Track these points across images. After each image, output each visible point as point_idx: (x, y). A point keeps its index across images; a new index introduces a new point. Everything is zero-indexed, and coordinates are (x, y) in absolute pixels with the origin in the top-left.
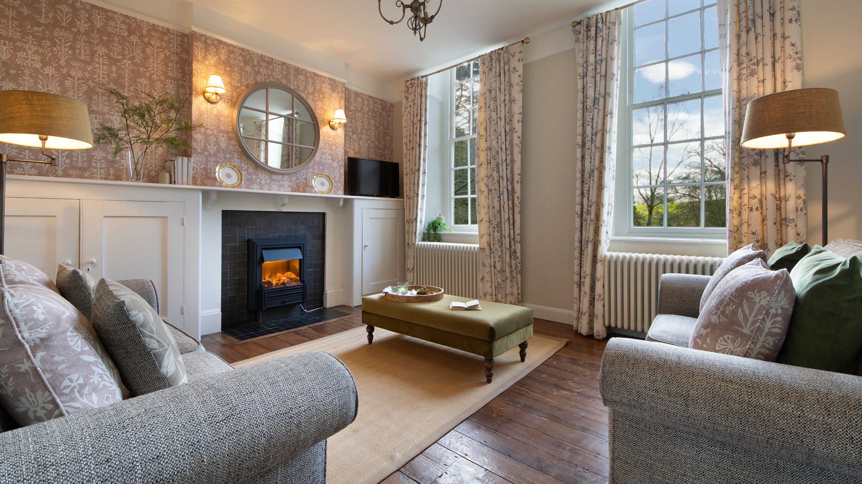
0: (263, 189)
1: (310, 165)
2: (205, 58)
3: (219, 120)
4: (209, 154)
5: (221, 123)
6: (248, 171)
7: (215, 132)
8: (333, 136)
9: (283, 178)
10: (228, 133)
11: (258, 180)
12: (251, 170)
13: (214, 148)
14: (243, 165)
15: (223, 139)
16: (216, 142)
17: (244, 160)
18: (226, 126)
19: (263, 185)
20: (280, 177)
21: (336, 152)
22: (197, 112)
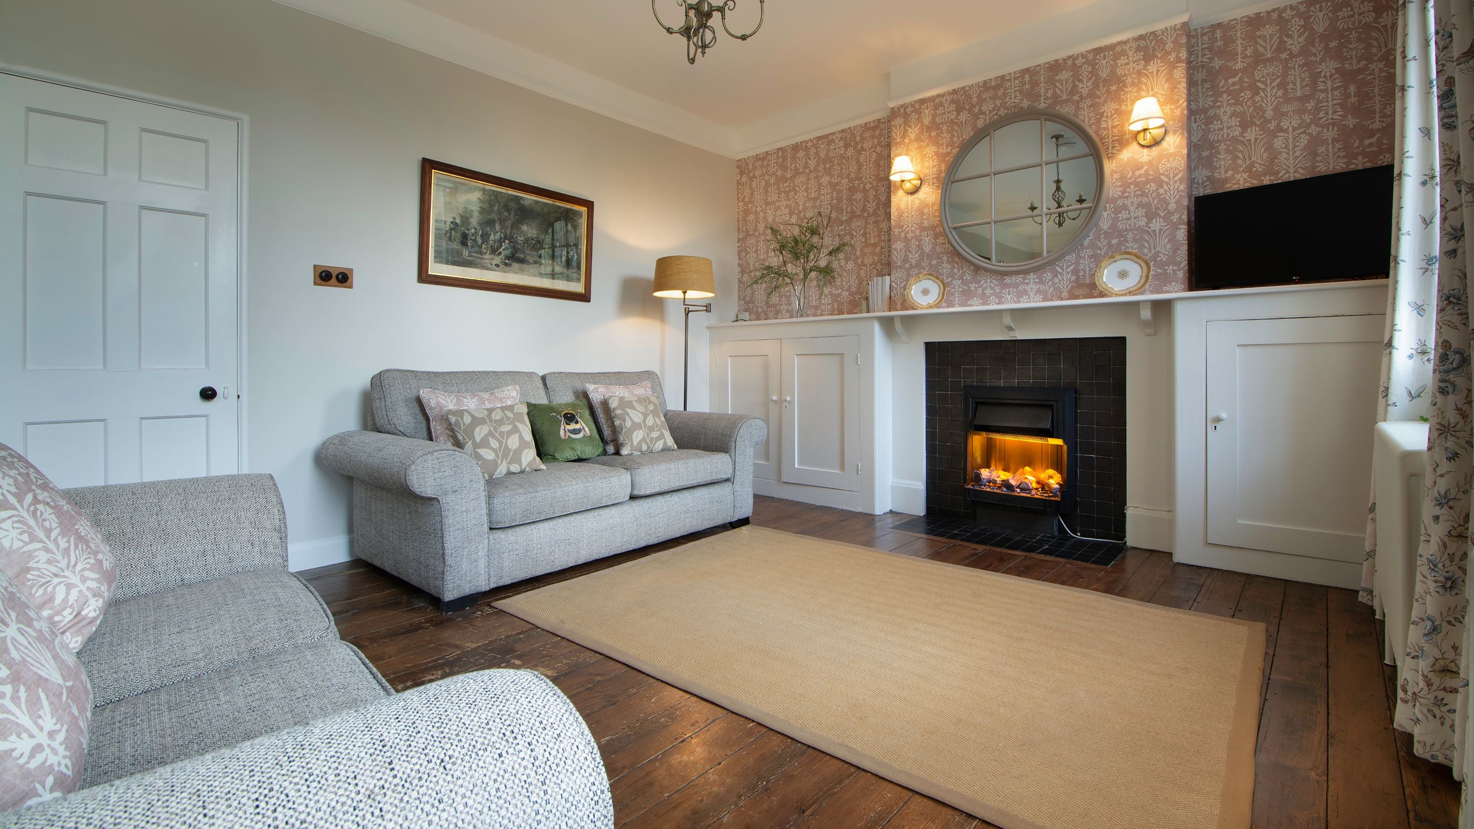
0: (989, 304)
1: (1086, 242)
2: (904, 136)
3: (922, 214)
4: (911, 265)
5: (924, 217)
6: (962, 279)
7: (918, 233)
8: (1150, 163)
9: (1025, 279)
10: (933, 228)
11: (980, 291)
12: (968, 277)
13: (917, 256)
14: (956, 271)
15: (927, 239)
16: (918, 246)
17: (957, 263)
18: (931, 219)
19: (989, 297)
20: (1020, 278)
21: (1159, 195)
22: (896, 214)
